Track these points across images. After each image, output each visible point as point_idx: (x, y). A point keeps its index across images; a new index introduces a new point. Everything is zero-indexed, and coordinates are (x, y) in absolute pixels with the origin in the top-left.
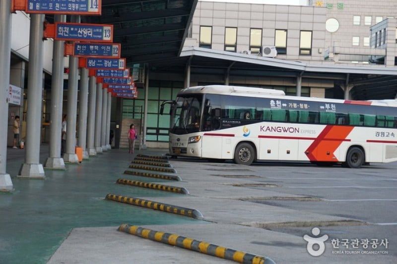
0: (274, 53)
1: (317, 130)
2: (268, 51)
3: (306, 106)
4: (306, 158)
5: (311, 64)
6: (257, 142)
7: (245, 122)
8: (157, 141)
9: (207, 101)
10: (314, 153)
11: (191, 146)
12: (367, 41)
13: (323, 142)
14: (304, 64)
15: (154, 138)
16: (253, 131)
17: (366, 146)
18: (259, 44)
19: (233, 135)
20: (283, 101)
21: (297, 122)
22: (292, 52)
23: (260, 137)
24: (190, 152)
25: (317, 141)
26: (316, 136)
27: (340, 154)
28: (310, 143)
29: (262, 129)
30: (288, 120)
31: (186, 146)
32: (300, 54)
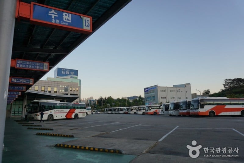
0: (48, 92)
1: (68, 110)
2: (46, 92)
3: (65, 105)
4: (65, 118)
5: (57, 95)
6: (53, 114)
7: (50, 109)
8: (18, 115)
9: (40, 104)
10: (67, 116)
11: (35, 117)
12: (63, 91)
13: (69, 113)
14: (56, 95)
15: (17, 114)
16: (52, 112)
17: (78, 113)
18: (44, 90)
19: (47, 113)
20: (60, 103)
21: (63, 109)
22: (52, 92)
23: (54, 113)
24: (35, 119)
25: (68, 113)
26: (67, 112)
27: (73, 116)
28: (66, 114)
29: (55, 111)
30: (61, 108)
31: (33, 117)
32: (54, 93)
